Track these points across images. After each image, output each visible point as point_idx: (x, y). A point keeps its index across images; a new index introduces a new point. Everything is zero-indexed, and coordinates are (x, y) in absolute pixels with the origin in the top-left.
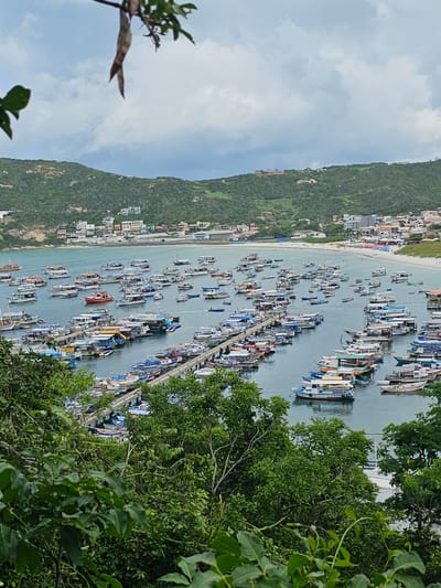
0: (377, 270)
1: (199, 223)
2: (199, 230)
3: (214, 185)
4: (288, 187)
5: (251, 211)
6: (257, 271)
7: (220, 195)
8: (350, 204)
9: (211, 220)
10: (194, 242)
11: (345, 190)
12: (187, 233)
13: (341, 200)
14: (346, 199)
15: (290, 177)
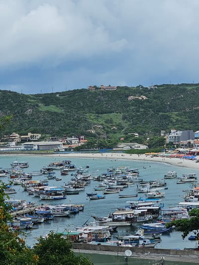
0: (170, 172)
1: (30, 134)
2: (29, 141)
3: (48, 99)
4: (119, 102)
5: (82, 125)
6: (63, 174)
7: (52, 108)
8: (177, 120)
9: (42, 132)
10: (22, 152)
11: (173, 107)
12: (18, 144)
13: (169, 117)
14: (174, 115)
15: (122, 93)
